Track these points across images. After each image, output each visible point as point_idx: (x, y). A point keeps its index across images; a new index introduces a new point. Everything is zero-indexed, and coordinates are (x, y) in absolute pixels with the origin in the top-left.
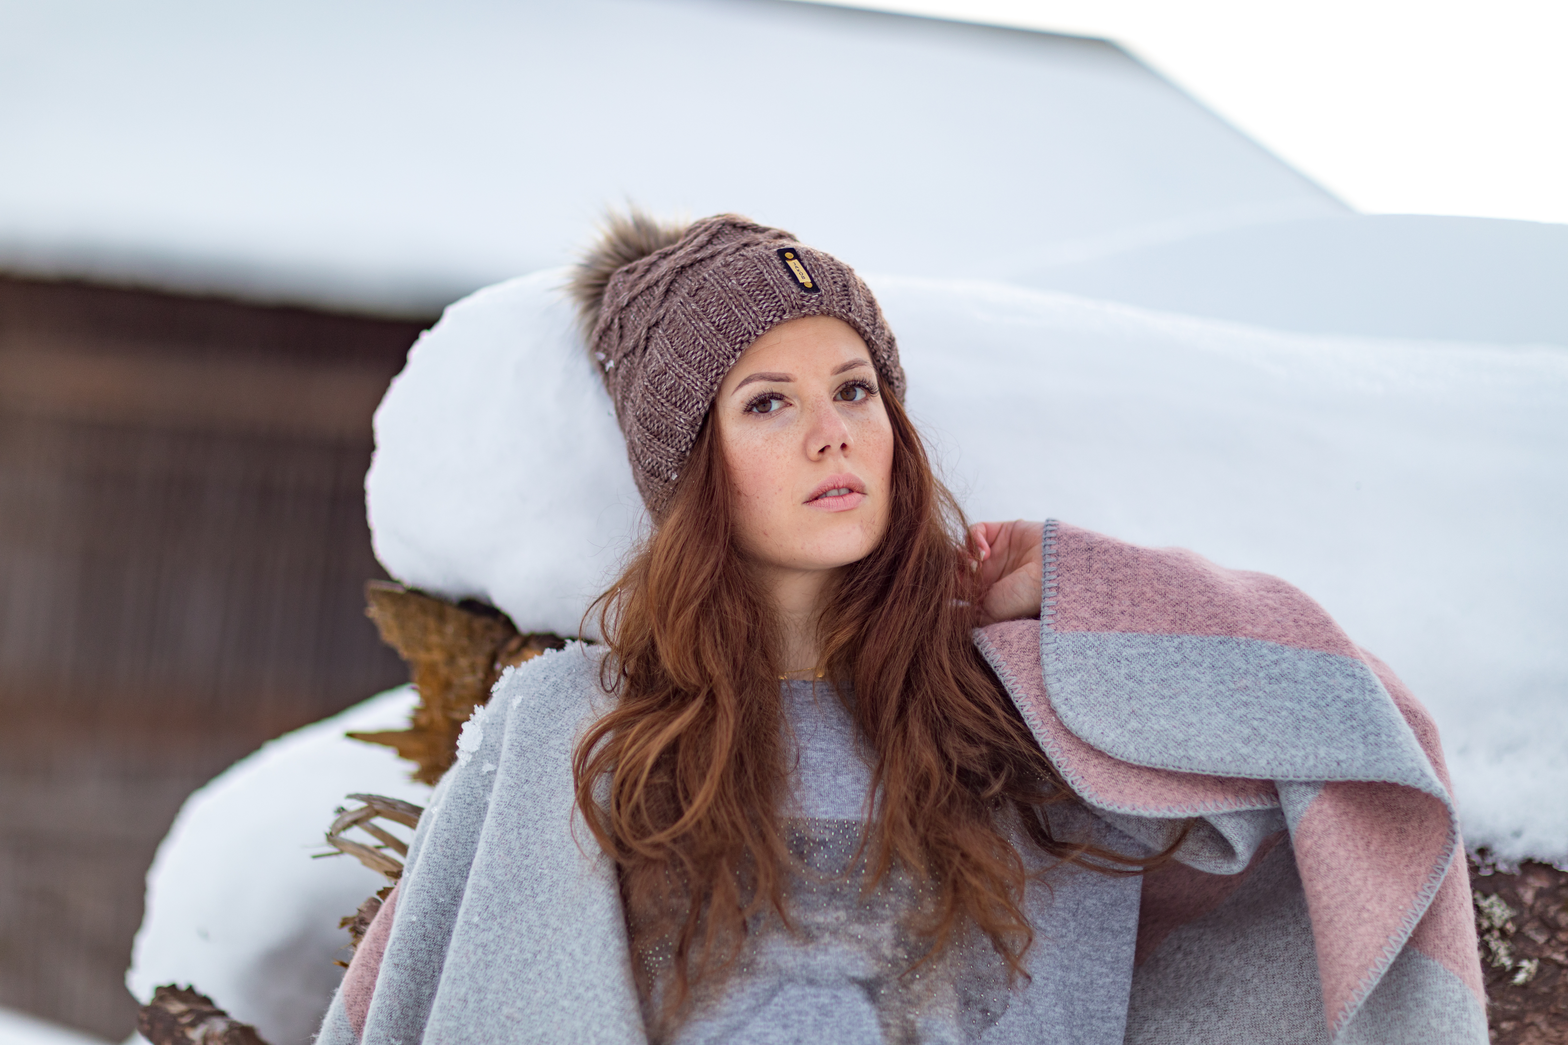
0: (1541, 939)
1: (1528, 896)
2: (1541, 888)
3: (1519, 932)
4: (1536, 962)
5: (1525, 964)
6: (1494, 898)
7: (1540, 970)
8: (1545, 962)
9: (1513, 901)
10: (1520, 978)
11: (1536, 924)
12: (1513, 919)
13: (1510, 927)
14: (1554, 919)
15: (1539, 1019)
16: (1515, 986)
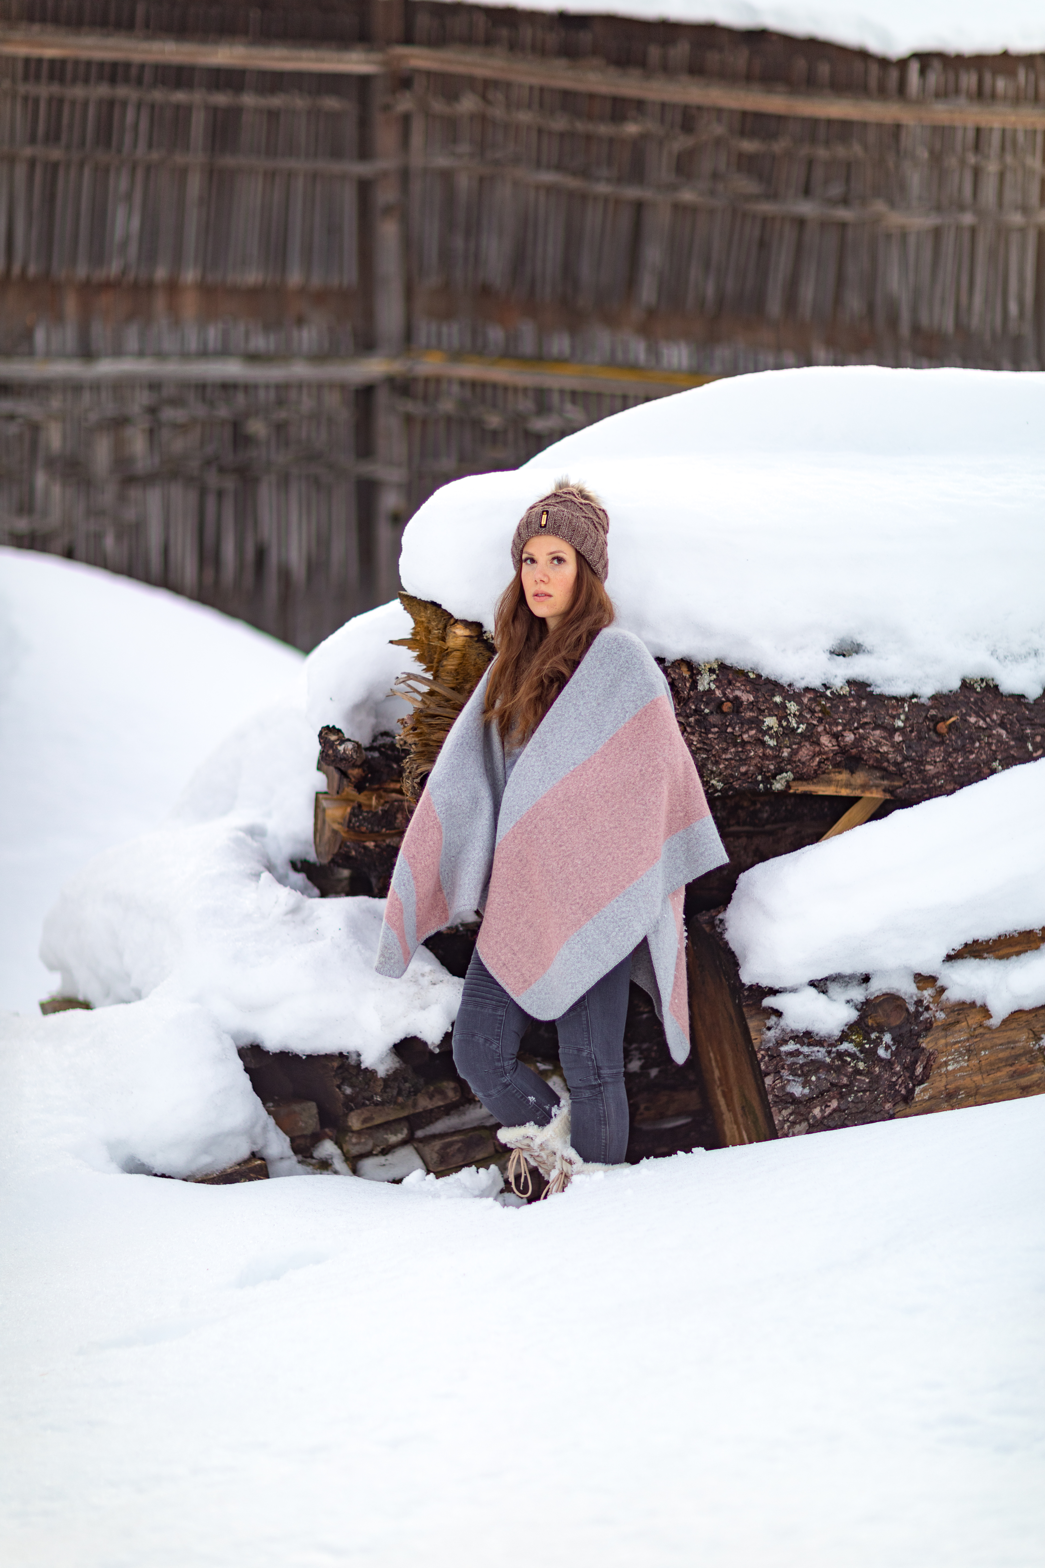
0: (808, 716)
1: (805, 700)
2: (811, 698)
3: (801, 714)
4: (805, 725)
5: (801, 726)
6: (792, 703)
7: (807, 728)
8: (809, 724)
9: (799, 703)
10: (799, 731)
11: (807, 710)
12: (798, 710)
13: (797, 713)
14: (814, 709)
15: (807, 744)
16: (798, 734)
